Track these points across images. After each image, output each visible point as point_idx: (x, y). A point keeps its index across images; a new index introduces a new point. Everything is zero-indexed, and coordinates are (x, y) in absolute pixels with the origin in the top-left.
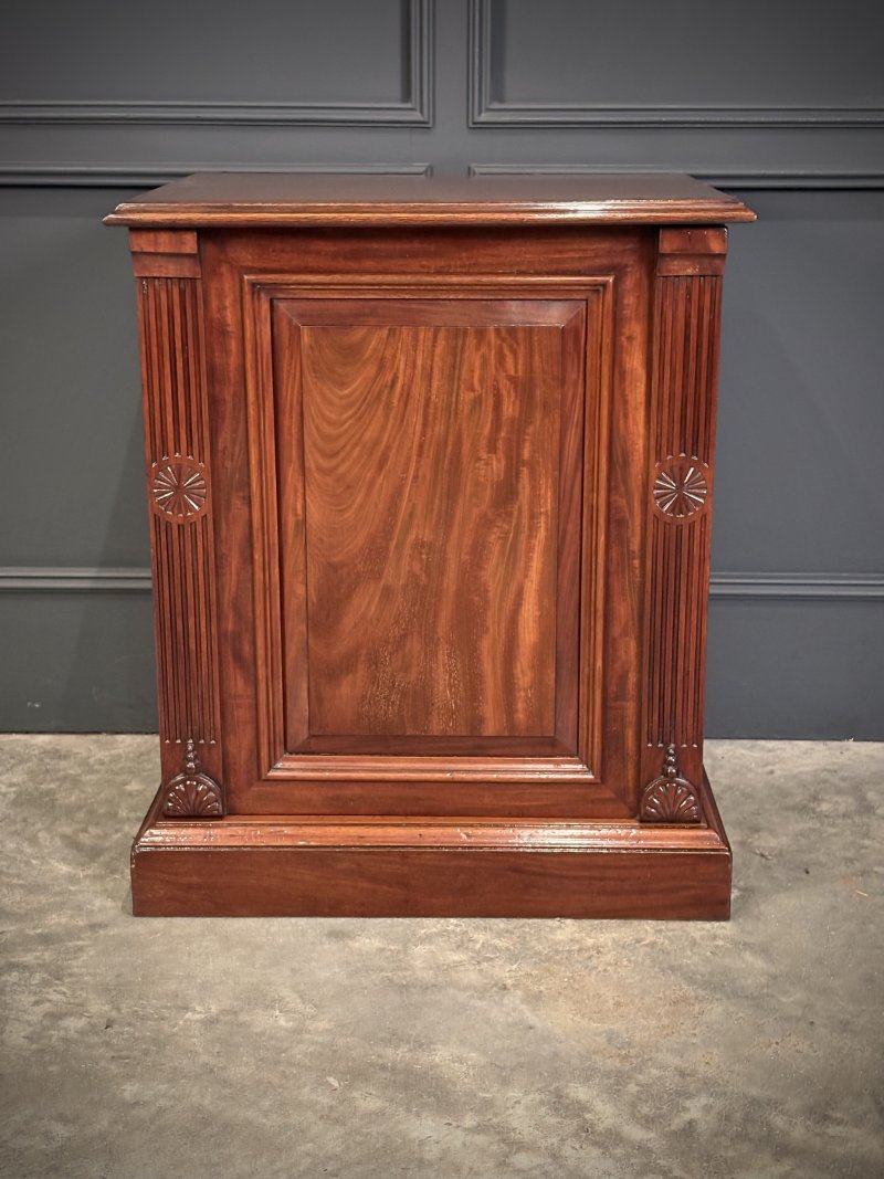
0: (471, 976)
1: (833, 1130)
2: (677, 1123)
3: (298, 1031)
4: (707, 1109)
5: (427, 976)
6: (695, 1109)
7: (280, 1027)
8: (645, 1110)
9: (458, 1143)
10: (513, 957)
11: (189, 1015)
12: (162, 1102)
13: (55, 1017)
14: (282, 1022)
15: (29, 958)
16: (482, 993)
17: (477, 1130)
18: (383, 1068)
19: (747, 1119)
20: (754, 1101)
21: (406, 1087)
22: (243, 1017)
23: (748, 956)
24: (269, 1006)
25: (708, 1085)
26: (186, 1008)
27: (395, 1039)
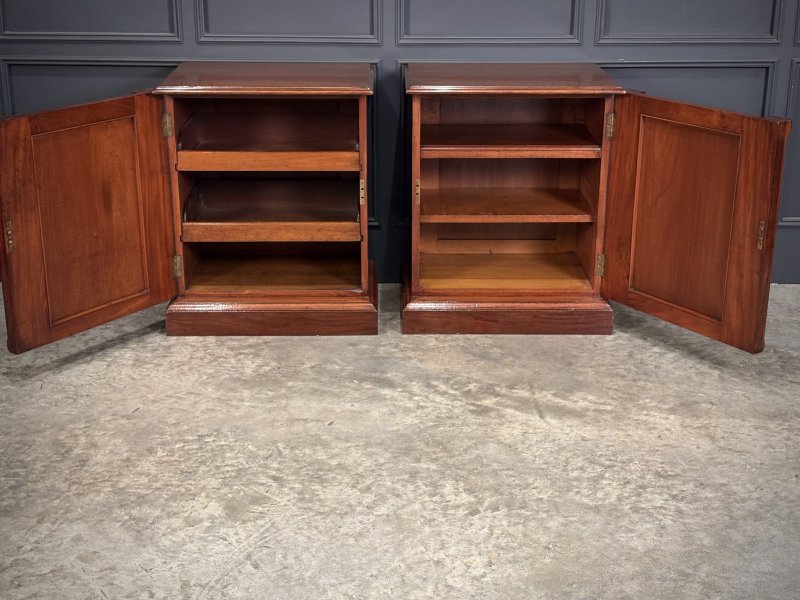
0: (400, 355)
1: (514, 391)
2: (465, 390)
3: (343, 370)
4: (475, 386)
5: (385, 355)
6: (471, 387)
8: (455, 387)
9: (396, 395)
10: (413, 350)
11: (305, 366)
13: (260, 366)
14: (336, 367)
15: (246, 351)
16: (403, 359)
17: (402, 392)
19: (488, 388)
20: (490, 384)
21: (379, 382)
23: (495, 349)
25: (476, 381)
26: (304, 364)
27: (375, 371)
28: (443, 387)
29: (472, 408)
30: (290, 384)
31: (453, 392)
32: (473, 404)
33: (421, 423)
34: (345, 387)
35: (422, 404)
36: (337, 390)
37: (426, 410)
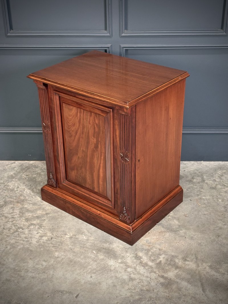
2: (158, 261)
3: (88, 240)
4: (164, 258)
6: (162, 258)
7: (84, 239)
8: (152, 258)
9: (117, 266)
11: (67, 236)
12: (63, 257)
13: (41, 237)
14: (84, 238)
17: (121, 263)
18: (104, 249)
19: (171, 260)
20: (173, 256)
21: (108, 253)
22: (77, 237)
24: (82, 234)
25: (164, 252)
26: (66, 234)
28: (145, 259)
29: (162, 280)
30: (57, 254)
31: (150, 264)
32: (162, 277)
33: (131, 296)
34: (88, 257)
35: (132, 276)
36: (83, 261)
37: (135, 283)
